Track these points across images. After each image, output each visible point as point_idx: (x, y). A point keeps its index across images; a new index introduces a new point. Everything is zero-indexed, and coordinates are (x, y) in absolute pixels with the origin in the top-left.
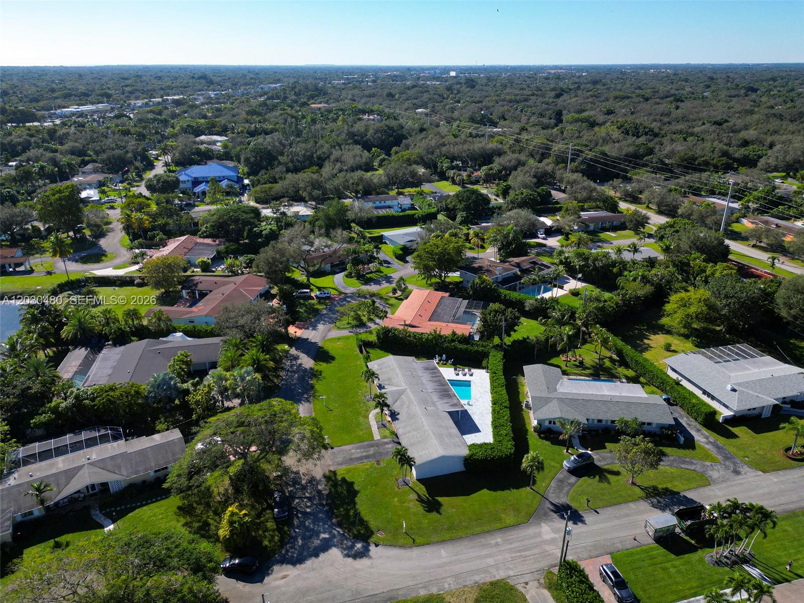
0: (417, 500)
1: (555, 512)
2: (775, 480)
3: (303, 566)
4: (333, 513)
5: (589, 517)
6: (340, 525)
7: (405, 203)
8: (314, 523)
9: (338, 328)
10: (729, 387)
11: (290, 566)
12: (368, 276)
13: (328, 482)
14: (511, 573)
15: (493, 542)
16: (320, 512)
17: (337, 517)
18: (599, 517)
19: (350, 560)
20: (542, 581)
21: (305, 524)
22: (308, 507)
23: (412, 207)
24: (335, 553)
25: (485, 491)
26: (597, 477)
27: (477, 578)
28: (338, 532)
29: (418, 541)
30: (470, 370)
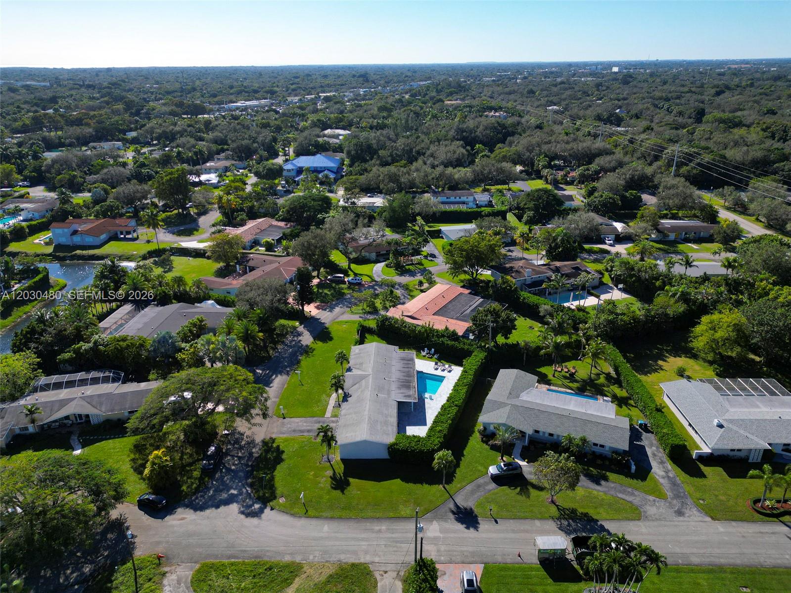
0: (331, 477)
1: (455, 514)
2: (721, 529)
3: (202, 513)
4: (252, 474)
5: (484, 525)
6: (251, 485)
7: (483, 199)
8: (231, 479)
10: (716, 422)
11: (192, 511)
13: (263, 447)
14: (377, 559)
15: (377, 528)
16: (241, 471)
17: (254, 478)
18: (497, 527)
19: (243, 517)
20: (402, 573)
21: (224, 479)
22: (234, 465)
23: (490, 204)
24: (234, 507)
25: (398, 481)
26: (519, 489)
27: (343, 557)
28: (247, 491)
29: (310, 513)
30: (450, 366)
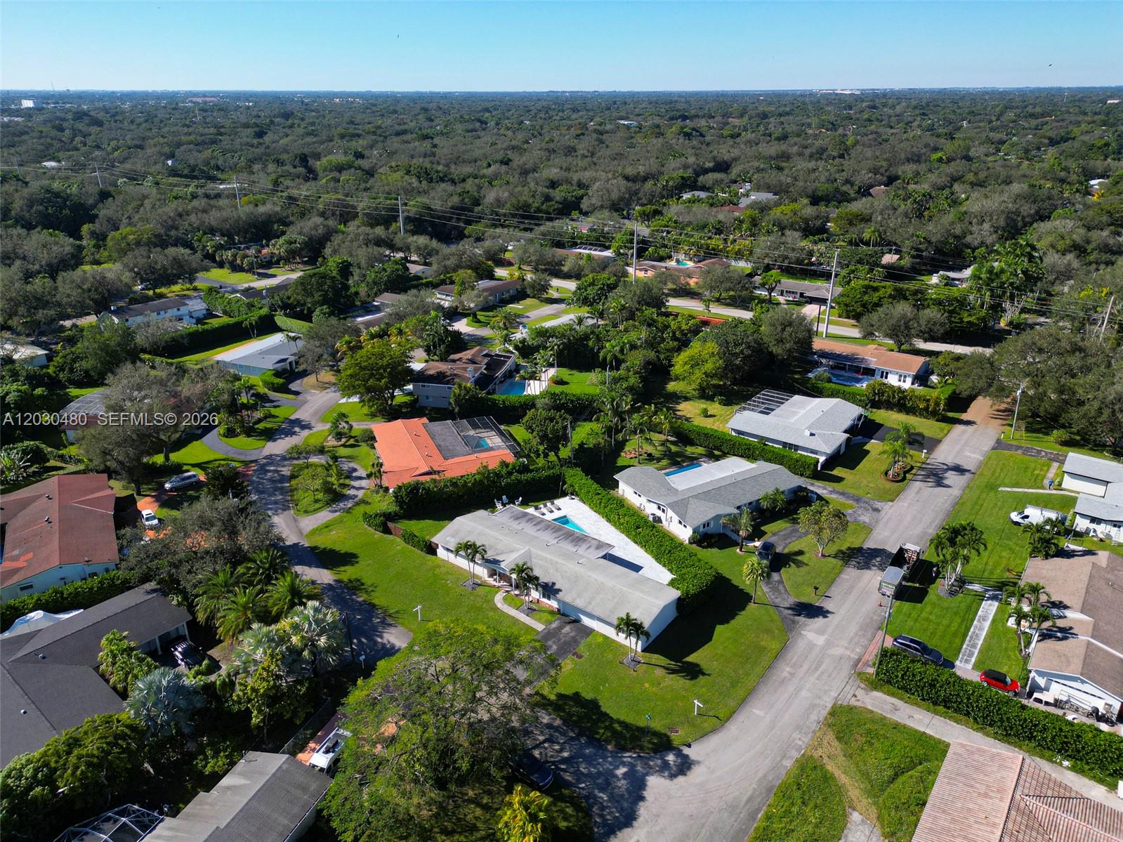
0: (669, 673)
1: (799, 615)
3: (641, 820)
4: (598, 741)
5: (828, 605)
6: (622, 749)
7: (196, 308)
8: (591, 765)
9: (306, 512)
10: (807, 433)
11: (627, 831)
12: (261, 426)
13: (547, 710)
14: (834, 694)
16: (581, 748)
17: (607, 742)
18: (835, 600)
19: (681, 779)
20: (863, 686)
21: (583, 773)
22: (561, 750)
23: (210, 314)
24: (656, 784)
25: (719, 629)
26: (792, 564)
27: (814, 717)
28: (630, 757)
29: (721, 716)
30: (553, 503)
